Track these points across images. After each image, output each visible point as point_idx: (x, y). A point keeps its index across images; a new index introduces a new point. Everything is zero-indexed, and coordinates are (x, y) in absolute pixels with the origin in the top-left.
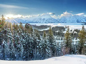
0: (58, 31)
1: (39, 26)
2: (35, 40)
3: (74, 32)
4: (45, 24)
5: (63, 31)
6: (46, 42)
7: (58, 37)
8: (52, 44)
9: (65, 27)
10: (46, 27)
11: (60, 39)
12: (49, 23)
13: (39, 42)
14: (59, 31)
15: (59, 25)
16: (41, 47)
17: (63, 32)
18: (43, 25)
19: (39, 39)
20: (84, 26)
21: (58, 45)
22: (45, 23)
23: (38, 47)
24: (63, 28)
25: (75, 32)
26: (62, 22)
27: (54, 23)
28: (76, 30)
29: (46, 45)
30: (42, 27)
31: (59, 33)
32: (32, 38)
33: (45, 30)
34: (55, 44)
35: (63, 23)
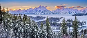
1: (35, 17)
2: (33, 30)
3: (67, 22)
4: (41, 16)
5: (58, 21)
6: (43, 32)
7: (53, 27)
8: (49, 34)
9: (59, 18)
10: (42, 18)
11: (56, 29)
12: (45, 14)
14: (54, 22)
17: (58, 23)
19: (37, 29)
21: (55, 34)
22: (41, 14)
24: (58, 19)
27: (49, 14)
29: (43, 34)
30: (38, 18)
31: (54, 24)
33: (41, 21)
34: (52, 34)
35: (57, 14)
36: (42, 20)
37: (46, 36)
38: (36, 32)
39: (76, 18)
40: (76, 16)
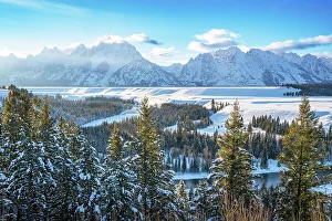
0: (174, 128)
1: (79, 103)
2: (67, 173)
3: (250, 130)
5: (202, 126)
6: (123, 181)
7: (174, 155)
8: (153, 193)
9: (209, 106)
10: (116, 106)
11: (188, 166)
12: (131, 84)
13: (89, 185)
14: (180, 127)
15: (182, 96)
16: (97, 209)
17: (201, 132)
18: (97, 98)
19: (89, 167)
20: (307, 102)
21: (182, 193)
22: (111, 84)
23: (81, 209)
24: (201, 114)
25: (256, 131)
26: (196, 80)
27: (155, 85)
28: (260, 122)
29: (123, 197)
30: (92, 106)
31: (179, 139)
32: (49, 164)
33: (110, 121)
34: (167, 192)
35: (200, 85)
36: (118, 119)
37: (137, 205)
38: (83, 183)
39: (305, 109)
40: (310, 99)
